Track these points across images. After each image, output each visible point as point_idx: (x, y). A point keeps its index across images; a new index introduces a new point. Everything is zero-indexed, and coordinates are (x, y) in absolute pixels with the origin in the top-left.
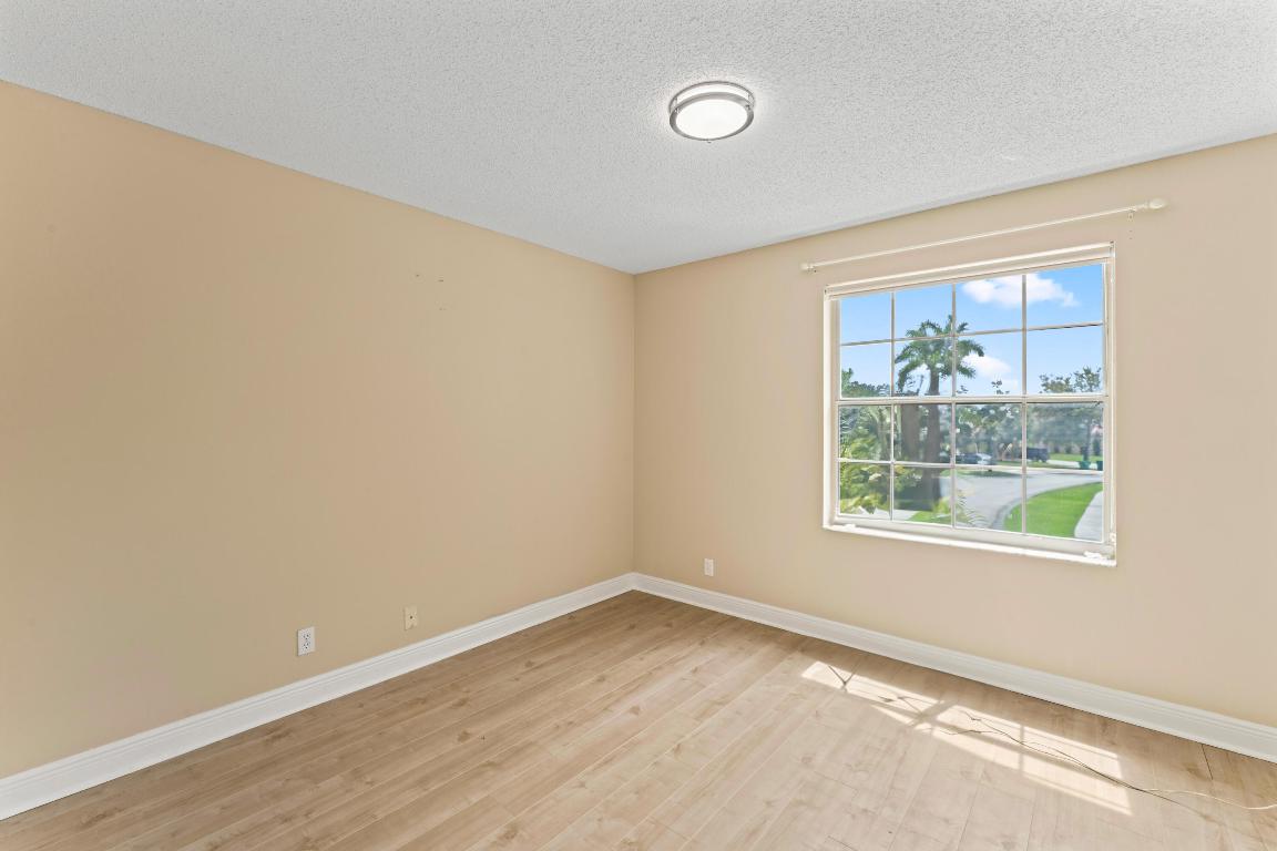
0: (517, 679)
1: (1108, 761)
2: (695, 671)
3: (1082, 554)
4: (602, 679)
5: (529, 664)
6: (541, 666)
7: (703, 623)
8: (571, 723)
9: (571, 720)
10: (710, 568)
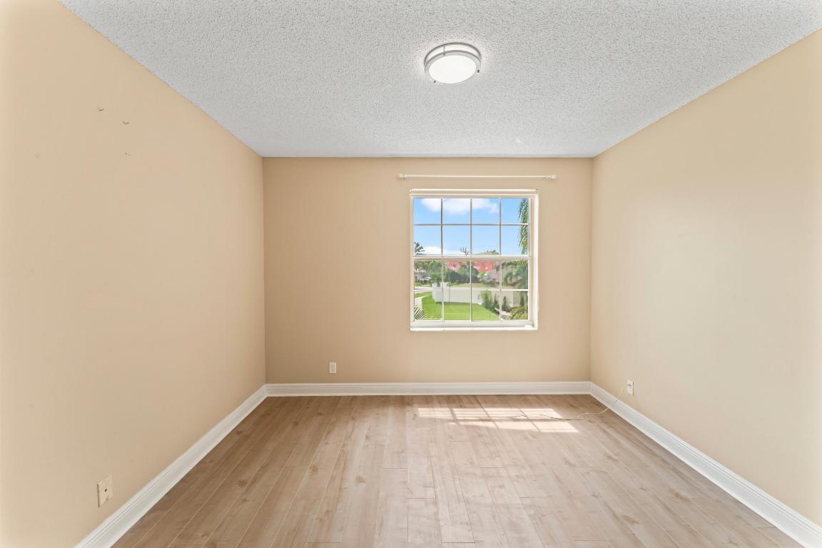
0: (245, 500)
1: (551, 412)
2: (367, 437)
3: (523, 326)
4: (315, 469)
5: (242, 483)
6: (254, 481)
7: (339, 406)
8: (328, 512)
9: (325, 509)
10: (333, 368)
